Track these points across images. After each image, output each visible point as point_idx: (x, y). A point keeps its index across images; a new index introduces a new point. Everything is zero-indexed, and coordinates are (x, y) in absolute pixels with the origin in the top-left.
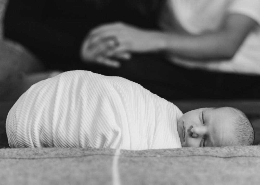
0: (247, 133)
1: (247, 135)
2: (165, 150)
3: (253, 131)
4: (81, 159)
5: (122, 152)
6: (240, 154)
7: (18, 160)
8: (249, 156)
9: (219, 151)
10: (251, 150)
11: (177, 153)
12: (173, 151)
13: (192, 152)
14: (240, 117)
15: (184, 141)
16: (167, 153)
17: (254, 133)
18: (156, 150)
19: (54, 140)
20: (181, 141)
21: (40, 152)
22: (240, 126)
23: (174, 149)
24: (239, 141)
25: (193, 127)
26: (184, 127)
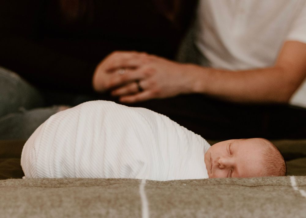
0: (277, 165)
1: (277, 167)
2: (191, 181)
3: (284, 163)
4: (107, 187)
5: (148, 182)
6: (267, 183)
7: (44, 188)
8: (276, 185)
9: (246, 181)
10: (278, 180)
11: (204, 183)
12: (200, 181)
13: (218, 182)
14: (270, 149)
15: (212, 173)
16: (194, 183)
17: (285, 166)
18: (182, 180)
19: (76, 172)
20: (208, 173)
21: (64, 182)
22: (270, 158)
23: (200, 179)
24: (269, 173)
25: (220, 158)
26: (211, 159)
